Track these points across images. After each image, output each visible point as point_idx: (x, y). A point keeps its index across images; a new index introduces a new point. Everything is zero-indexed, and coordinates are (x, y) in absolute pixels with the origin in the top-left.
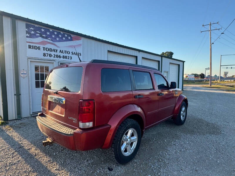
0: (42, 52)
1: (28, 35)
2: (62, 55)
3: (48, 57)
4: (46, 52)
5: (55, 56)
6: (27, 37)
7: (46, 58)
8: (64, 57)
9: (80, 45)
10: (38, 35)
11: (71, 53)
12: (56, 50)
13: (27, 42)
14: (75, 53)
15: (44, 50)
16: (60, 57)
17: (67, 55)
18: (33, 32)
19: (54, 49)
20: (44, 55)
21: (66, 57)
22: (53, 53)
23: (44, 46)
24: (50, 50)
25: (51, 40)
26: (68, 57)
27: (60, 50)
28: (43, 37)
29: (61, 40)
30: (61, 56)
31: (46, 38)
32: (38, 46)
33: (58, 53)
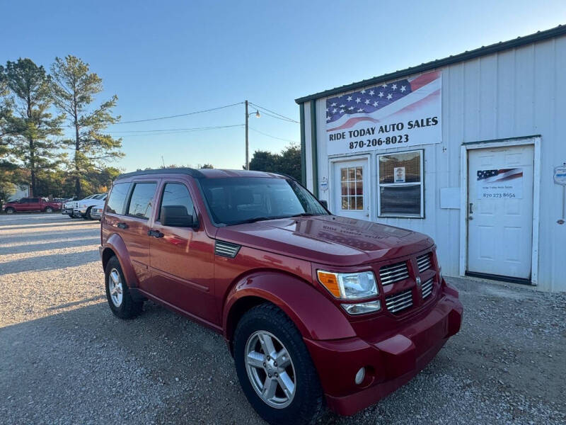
0: (348, 140)
1: (329, 118)
2: (383, 136)
3: (358, 149)
4: (354, 139)
5: (371, 144)
6: (328, 122)
7: (354, 151)
8: (388, 141)
9: (436, 93)
10: (343, 111)
11: (406, 126)
12: (372, 129)
13: (328, 131)
14: (417, 122)
15: (351, 136)
16: (380, 142)
17: (396, 133)
18: (335, 111)
19: (368, 130)
20: (351, 146)
21: (394, 140)
22: (365, 139)
23: (351, 129)
24: (362, 133)
25: (364, 112)
26: (398, 139)
27: (381, 127)
28: (350, 112)
29: (384, 102)
30: (384, 139)
31: (355, 111)
32: (341, 131)
33: (377, 136)
